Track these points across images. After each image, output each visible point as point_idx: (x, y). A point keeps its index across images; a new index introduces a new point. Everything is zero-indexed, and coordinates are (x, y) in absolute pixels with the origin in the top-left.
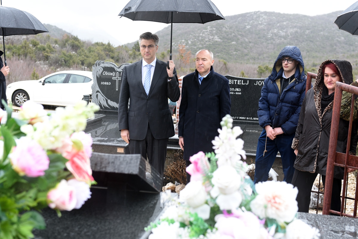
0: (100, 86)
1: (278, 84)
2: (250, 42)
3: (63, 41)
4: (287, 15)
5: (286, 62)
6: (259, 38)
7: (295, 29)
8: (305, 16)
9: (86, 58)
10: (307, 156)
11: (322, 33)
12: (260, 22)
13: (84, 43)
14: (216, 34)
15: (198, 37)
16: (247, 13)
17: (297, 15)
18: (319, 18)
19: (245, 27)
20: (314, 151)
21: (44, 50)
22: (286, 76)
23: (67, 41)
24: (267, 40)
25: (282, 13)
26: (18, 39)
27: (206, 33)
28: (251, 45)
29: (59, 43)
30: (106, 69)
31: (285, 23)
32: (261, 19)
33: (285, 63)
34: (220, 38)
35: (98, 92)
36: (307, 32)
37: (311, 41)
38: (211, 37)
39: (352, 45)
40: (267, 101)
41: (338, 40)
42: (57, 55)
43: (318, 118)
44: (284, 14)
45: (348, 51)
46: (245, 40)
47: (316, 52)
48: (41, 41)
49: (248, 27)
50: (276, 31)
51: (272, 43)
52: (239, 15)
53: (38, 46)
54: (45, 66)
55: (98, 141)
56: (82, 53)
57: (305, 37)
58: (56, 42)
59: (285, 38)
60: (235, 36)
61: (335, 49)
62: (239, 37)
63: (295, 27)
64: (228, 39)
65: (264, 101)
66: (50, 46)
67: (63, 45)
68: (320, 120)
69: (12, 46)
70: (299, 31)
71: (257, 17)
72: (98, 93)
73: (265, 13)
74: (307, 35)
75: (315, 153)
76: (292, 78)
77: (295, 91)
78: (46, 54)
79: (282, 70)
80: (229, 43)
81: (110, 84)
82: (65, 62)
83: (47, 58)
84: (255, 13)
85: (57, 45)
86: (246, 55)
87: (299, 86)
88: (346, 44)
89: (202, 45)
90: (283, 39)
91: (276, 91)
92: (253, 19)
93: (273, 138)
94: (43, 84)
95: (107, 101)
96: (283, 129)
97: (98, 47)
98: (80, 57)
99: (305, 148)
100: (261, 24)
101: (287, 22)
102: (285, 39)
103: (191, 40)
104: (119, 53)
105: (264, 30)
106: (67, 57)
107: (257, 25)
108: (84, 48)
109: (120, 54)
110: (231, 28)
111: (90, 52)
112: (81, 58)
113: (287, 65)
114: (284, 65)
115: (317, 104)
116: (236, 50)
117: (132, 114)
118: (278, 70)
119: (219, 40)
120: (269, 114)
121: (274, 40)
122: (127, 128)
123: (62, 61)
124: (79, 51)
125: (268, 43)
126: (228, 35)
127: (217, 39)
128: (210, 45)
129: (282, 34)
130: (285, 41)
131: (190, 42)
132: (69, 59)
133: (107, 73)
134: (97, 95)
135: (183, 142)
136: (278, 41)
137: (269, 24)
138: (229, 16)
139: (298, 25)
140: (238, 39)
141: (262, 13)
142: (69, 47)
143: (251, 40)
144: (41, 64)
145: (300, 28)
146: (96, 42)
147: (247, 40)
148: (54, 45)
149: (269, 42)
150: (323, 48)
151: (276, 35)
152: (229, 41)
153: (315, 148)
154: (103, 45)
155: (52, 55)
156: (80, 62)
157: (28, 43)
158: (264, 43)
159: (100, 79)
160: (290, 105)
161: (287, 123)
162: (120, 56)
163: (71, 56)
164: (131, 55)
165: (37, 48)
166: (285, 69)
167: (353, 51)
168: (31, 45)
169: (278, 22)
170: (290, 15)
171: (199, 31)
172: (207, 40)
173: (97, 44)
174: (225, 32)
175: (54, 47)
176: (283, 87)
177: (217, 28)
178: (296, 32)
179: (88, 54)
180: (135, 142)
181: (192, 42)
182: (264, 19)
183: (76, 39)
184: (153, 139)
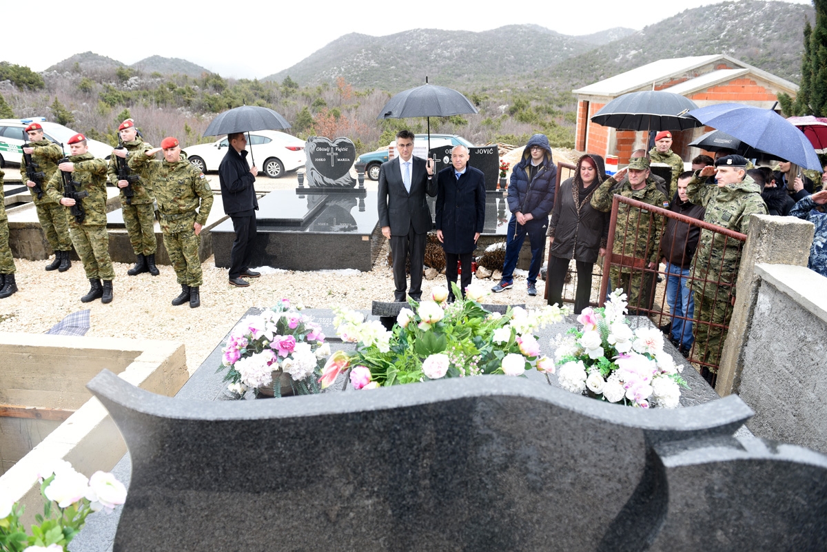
0: (315, 163)
1: (527, 171)
2: (411, 66)
3: (203, 81)
4: (451, 32)
5: (535, 151)
6: (421, 60)
7: (461, 48)
8: (471, 33)
9: (232, 100)
10: (566, 244)
11: (490, 51)
12: (421, 42)
13: (227, 80)
14: (372, 58)
15: (352, 62)
16: (406, 32)
17: (462, 31)
18: (486, 34)
19: (404, 49)
20: (573, 240)
21: (184, 93)
22: (534, 164)
23: (207, 80)
24: (430, 62)
25: (445, 30)
26: (152, 83)
27: (361, 58)
28: (413, 68)
29: (198, 83)
30: (319, 145)
31: (449, 42)
32: (422, 38)
33: (533, 151)
34: (377, 63)
35: (312, 169)
36: (474, 51)
37: (478, 61)
38: (367, 62)
39: (522, 65)
40: (516, 188)
41: (507, 59)
42: (200, 98)
43: (576, 210)
44: (448, 31)
45: (519, 71)
46: (405, 64)
47: (485, 73)
48: (178, 83)
49: (408, 48)
50: (439, 51)
51: (436, 66)
52: (397, 34)
53: (176, 90)
54: (188, 112)
55: (341, 230)
56: (227, 94)
57: (472, 56)
58: (195, 83)
59: (450, 58)
60: (394, 59)
61: (505, 70)
62: (399, 60)
63: (461, 45)
64: (386, 63)
65: (514, 188)
66: (189, 88)
67: (205, 86)
68: (578, 212)
69: (147, 92)
70: (465, 50)
71: (417, 36)
72: (313, 171)
73: (427, 31)
74: (473, 55)
75: (574, 242)
76: (541, 165)
77: (544, 179)
78: (187, 98)
79: (530, 157)
80: (388, 68)
81: (325, 160)
82: (210, 107)
83: (189, 103)
84: (415, 31)
85: (197, 86)
86: (408, 81)
87: (548, 174)
88: (517, 63)
89: (357, 72)
90: (448, 61)
91: (525, 178)
92: (413, 39)
93: (523, 223)
94: (219, 149)
95: (323, 178)
96: (533, 215)
97: (243, 85)
98: (225, 99)
99: (563, 237)
100: (422, 44)
101: (451, 40)
102: (450, 60)
103: (344, 67)
104: (269, 91)
105: (426, 51)
106: (212, 100)
107: (418, 45)
108: (228, 88)
109: (271, 92)
110: (388, 50)
111: (236, 91)
112: (227, 100)
113: (536, 153)
114: (532, 153)
115: (575, 198)
116: (396, 76)
117: (392, 211)
118: (526, 157)
119: (377, 65)
120: (519, 200)
121: (438, 62)
122: (389, 225)
123: (205, 106)
124: (223, 92)
125: (432, 66)
126: (385, 59)
127: (373, 63)
128: (366, 71)
129: (447, 54)
130: (450, 62)
131: (343, 70)
132: (214, 102)
133: (320, 149)
134: (312, 173)
135: (442, 235)
136: (442, 63)
137: (432, 44)
138: (385, 36)
139: (464, 43)
140: (398, 63)
141: (422, 31)
142: (211, 88)
143: (412, 64)
144: (183, 111)
145: (466, 46)
146: (240, 78)
147: (408, 63)
148: (193, 87)
149: (433, 64)
150: (492, 69)
151: (439, 56)
152: (388, 65)
153: (573, 238)
154: (248, 82)
155: (195, 99)
156: (227, 105)
157: (164, 86)
158: (428, 67)
159: (313, 156)
160: (539, 192)
161: (537, 209)
162: (271, 94)
163: (215, 100)
164: (283, 93)
165: (175, 91)
166: (533, 157)
167: (524, 71)
168: (168, 89)
169: (442, 41)
170: (454, 32)
171: (352, 56)
172: (362, 65)
173: (241, 81)
174: (383, 55)
175: (193, 89)
176: (533, 175)
177: (372, 51)
178: (462, 52)
179: (233, 94)
180: (397, 238)
181: (345, 69)
182: (425, 37)
183: (218, 77)
184: (415, 233)
